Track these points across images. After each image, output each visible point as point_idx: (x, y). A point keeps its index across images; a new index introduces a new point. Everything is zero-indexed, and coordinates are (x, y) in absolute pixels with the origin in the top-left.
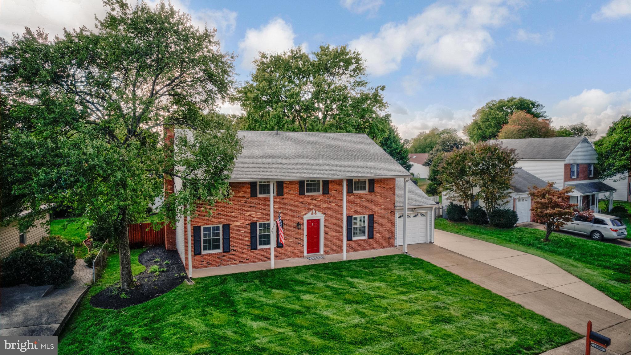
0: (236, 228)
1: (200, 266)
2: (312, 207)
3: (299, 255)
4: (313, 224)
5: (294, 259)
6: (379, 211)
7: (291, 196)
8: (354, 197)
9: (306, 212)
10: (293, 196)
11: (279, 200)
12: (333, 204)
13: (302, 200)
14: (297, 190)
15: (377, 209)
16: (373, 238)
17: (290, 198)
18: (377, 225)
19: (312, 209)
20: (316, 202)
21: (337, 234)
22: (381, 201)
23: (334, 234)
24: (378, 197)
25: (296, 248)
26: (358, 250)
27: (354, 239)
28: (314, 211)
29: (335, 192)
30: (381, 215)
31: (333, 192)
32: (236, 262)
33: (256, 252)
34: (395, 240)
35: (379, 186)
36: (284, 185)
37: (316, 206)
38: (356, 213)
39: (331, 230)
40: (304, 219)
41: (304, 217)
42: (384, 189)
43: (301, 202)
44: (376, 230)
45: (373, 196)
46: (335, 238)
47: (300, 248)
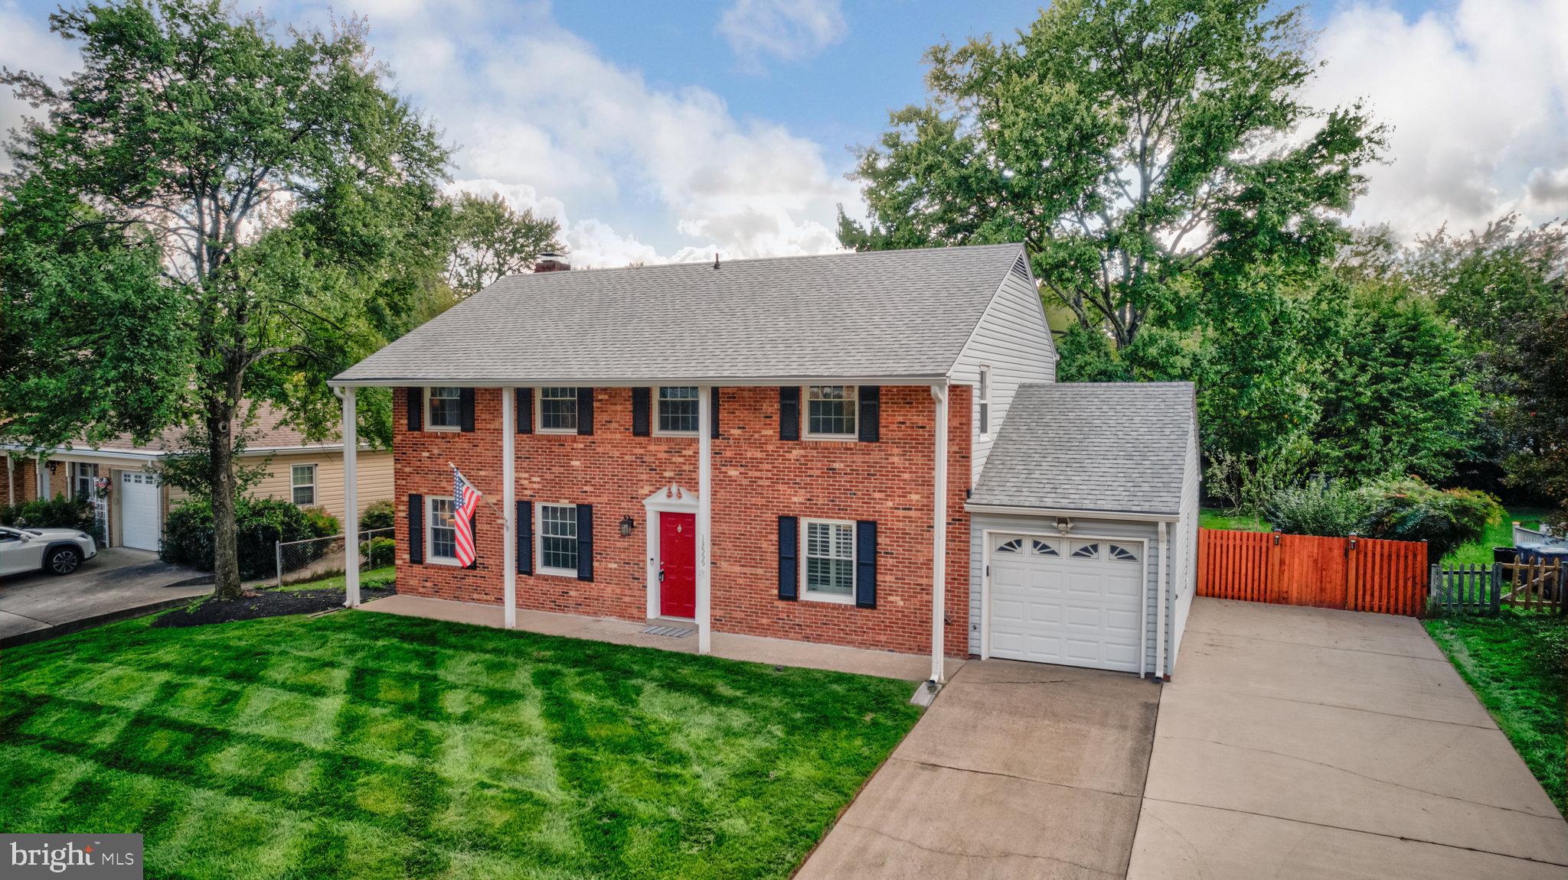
0: (487, 511)
1: (421, 590)
2: (671, 474)
3: (635, 612)
4: (680, 529)
5: (622, 621)
6: (901, 513)
7: (613, 436)
8: (802, 452)
9: (652, 488)
10: (618, 436)
11: (581, 446)
12: (733, 473)
13: (642, 451)
14: (628, 418)
15: (890, 504)
16: (873, 606)
17: (610, 441)
18: (891, 561)
19: (670, 480)
20: (681, 460)
21: (747, 570)
22: (906, 476)
23: (737, 569)
24: (895, 459)
25: (627, 592)
26: (818, 639)
27: (805, 595)
28: (674, 489)
29: (739, 432)
30: (911, 529)
31: (733, 431)
32: (488, 597)
33: (531, 581)
34: (972, 634)
35: (901, 419)
36: (596, 404)
37: (680, 473)
38: (811, 508)
39: (728, 553)
40: (647, 508)
41: (644, 502)
42: (921, 431)
43: (640, 457)
44: (885, 579)
45: (876, 456)
46: (741, 581)
47: (637, 593)
